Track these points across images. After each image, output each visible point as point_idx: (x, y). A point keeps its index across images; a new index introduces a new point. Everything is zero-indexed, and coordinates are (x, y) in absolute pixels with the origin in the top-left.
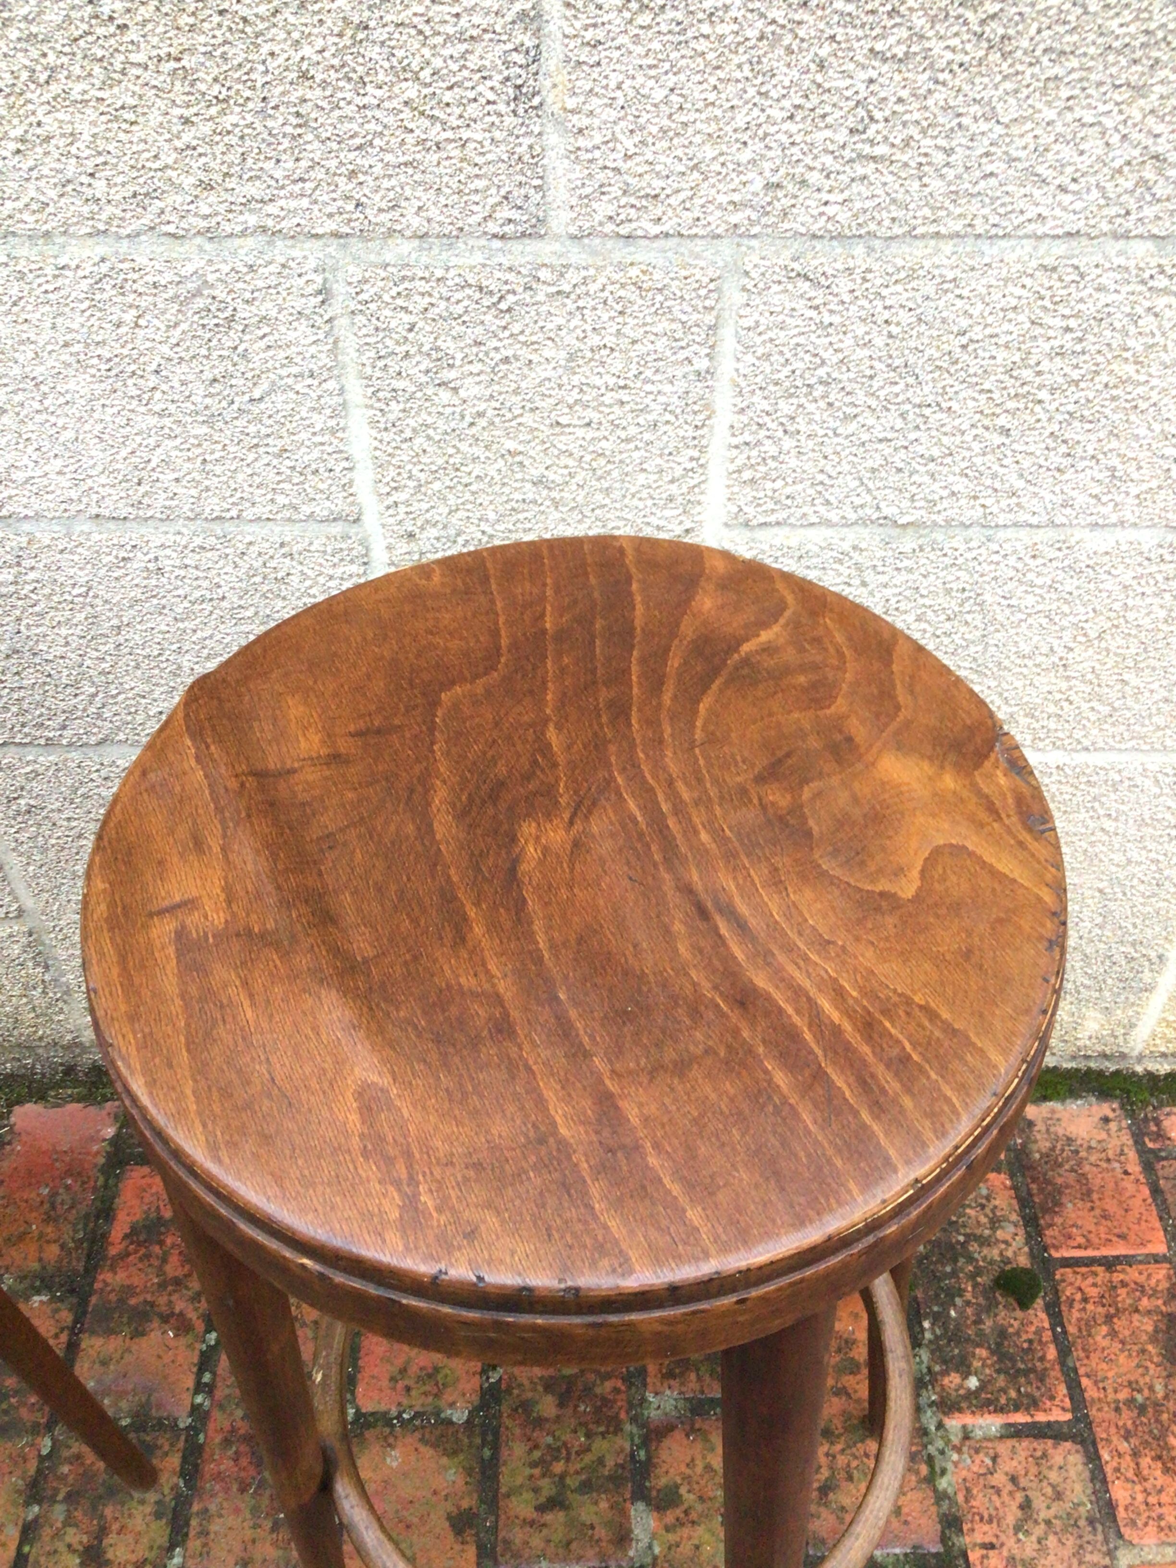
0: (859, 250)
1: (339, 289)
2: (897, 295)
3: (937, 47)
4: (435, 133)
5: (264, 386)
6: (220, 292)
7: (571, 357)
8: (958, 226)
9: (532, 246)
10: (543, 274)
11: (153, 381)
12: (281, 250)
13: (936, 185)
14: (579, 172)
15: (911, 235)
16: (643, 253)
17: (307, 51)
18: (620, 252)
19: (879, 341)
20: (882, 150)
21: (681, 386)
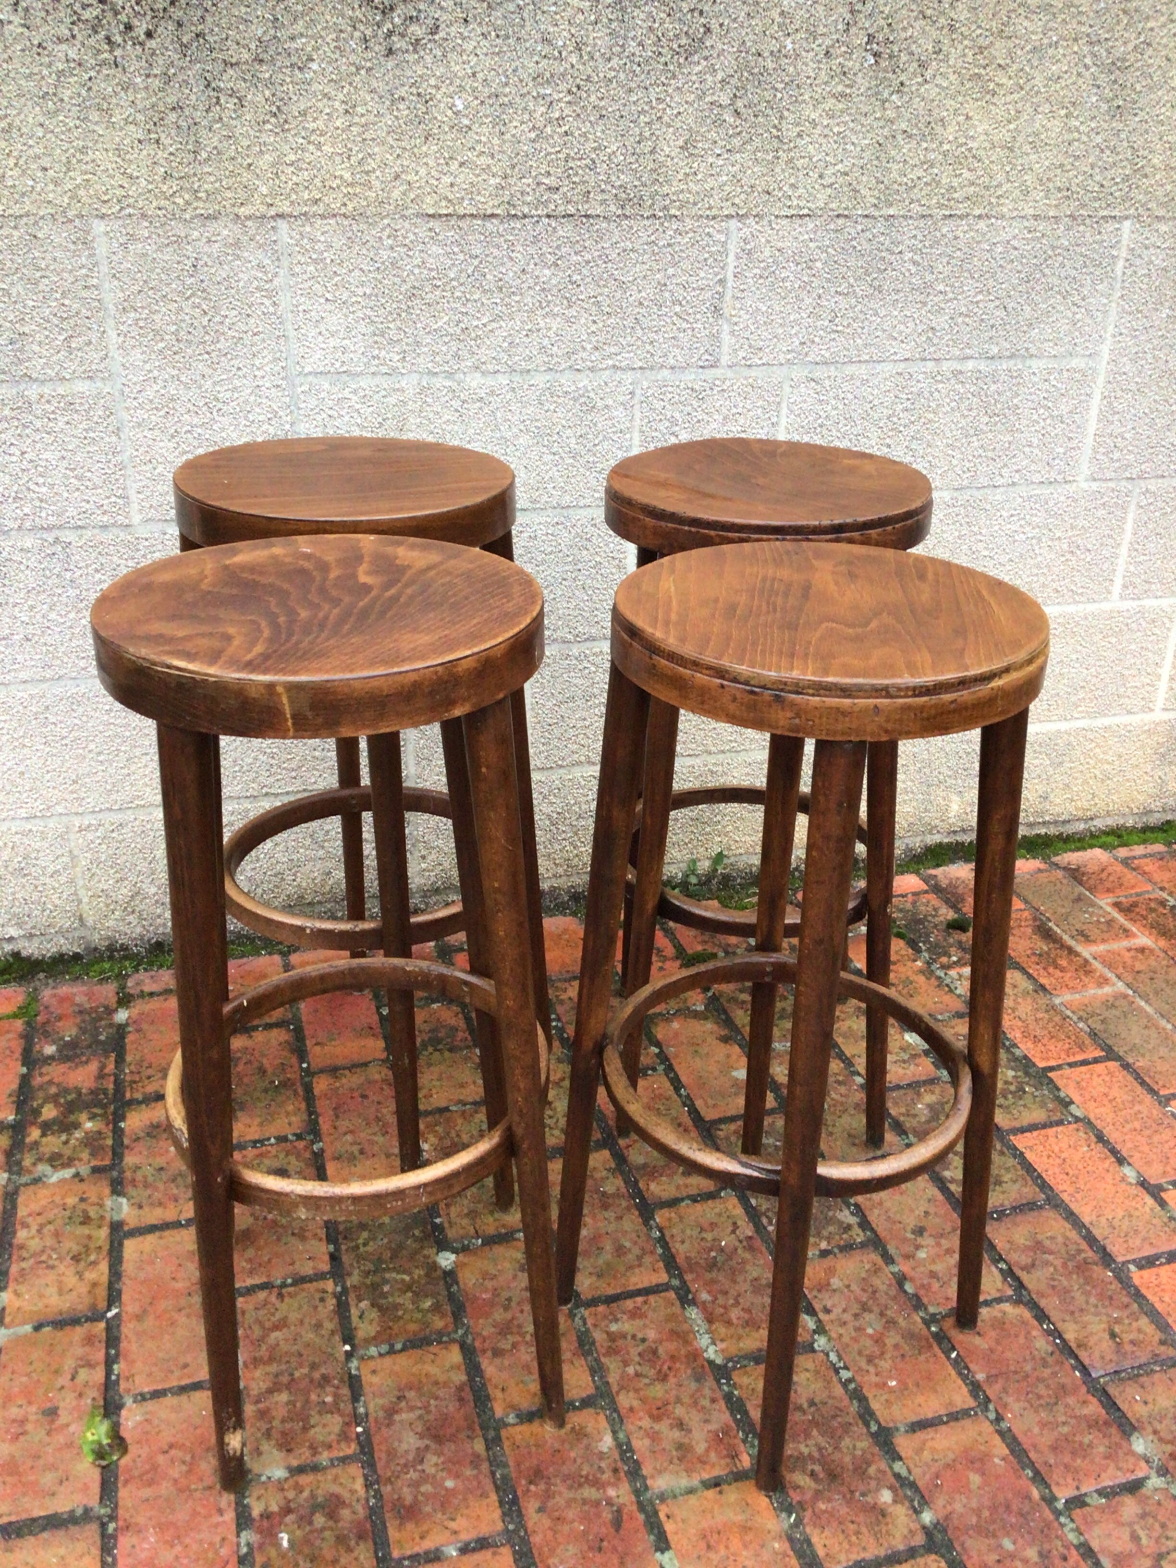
0: (832, 368)
1: (638, 392)
2: (846, 387)
3: (857, 290)
4: (685, 325)
5: (601, 437)
6: (592, 395)
7: (725, 419)
8: (867, 357)
9: (713, 371)
10: (717, 382)
11: (556, 437)
12: (619, 375)
13: (859, 341)
14: (733, 340)
15: (851, 361)
16: (754, 372)
17: (643, 294)
18: (746, 372)
19: (841, 407)
20: (840, 328)
21: (766, 430)
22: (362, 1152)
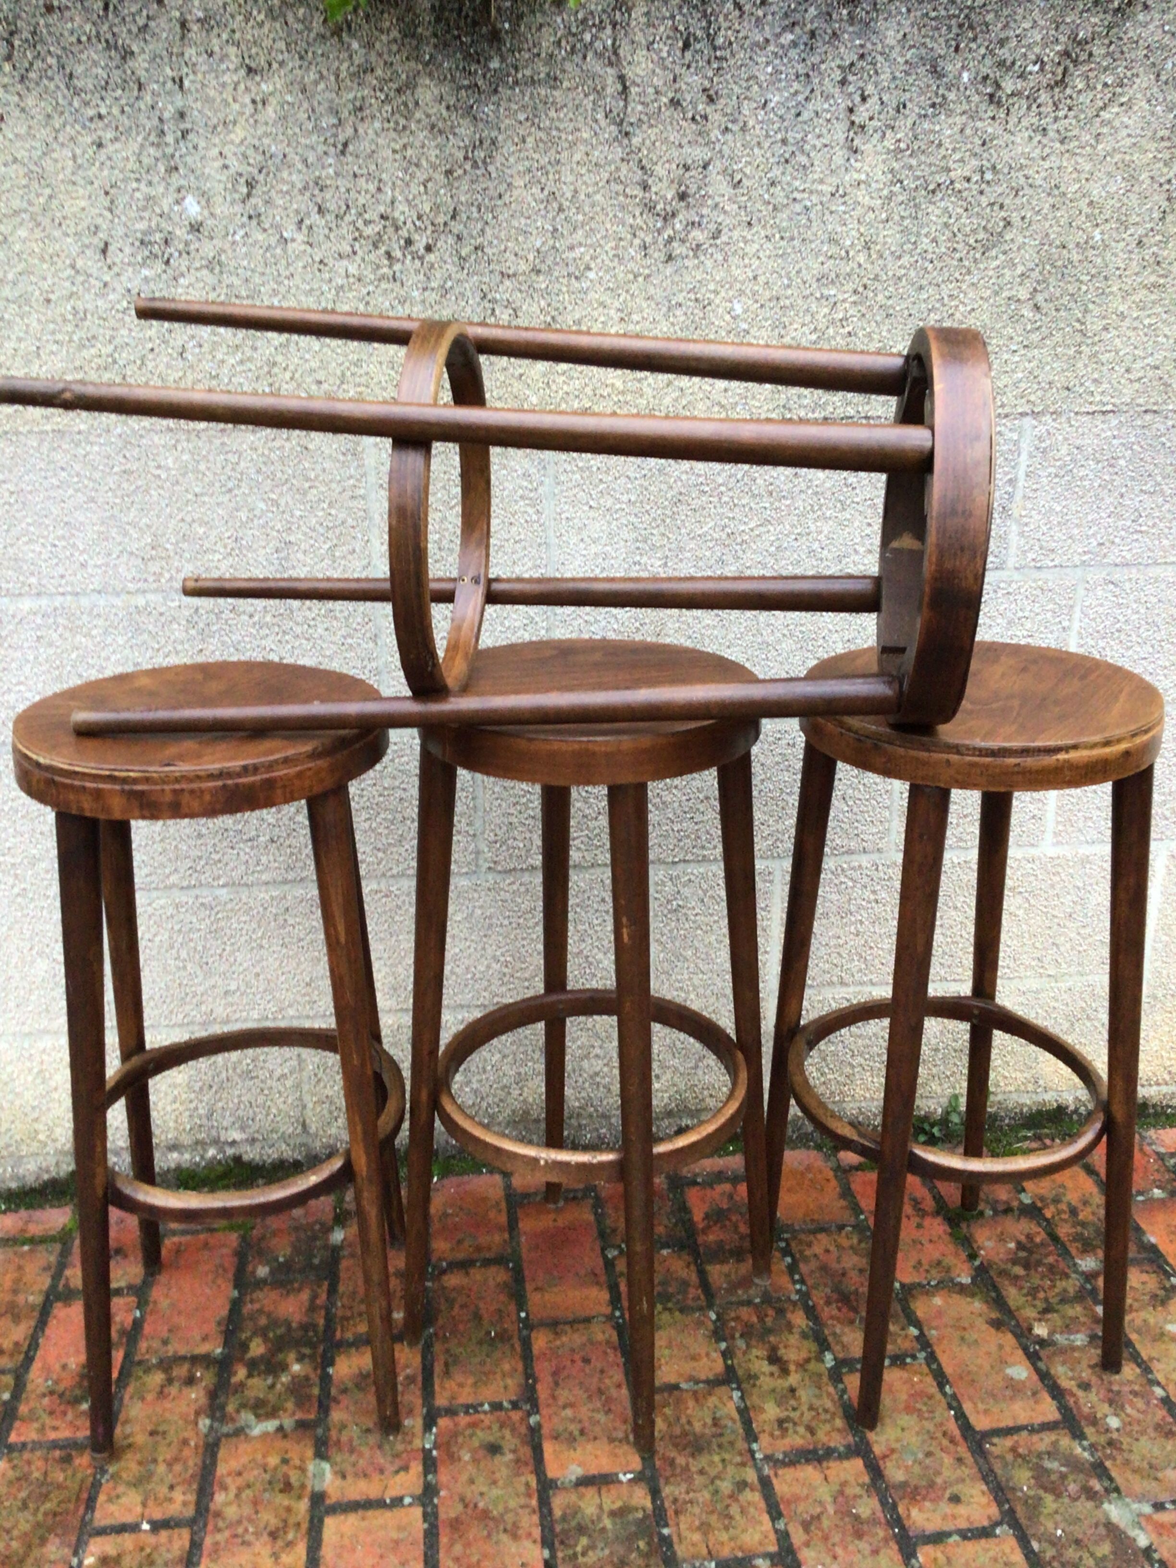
0: (1134, 570)
2: (1150, 589)
3: (1165, 487)
7: (1009, 623)
9: (998, 573)
10: (1002, 585)
11: (821, 642)
13: (1165, 542)
14: (1023, 542)
15: (1156, 563)
16: (1043, 575)
18: (1036, 574)
19: (1143, 611)
20: (1144, 528)
21: (1056, 634)
22: (582, 1432)
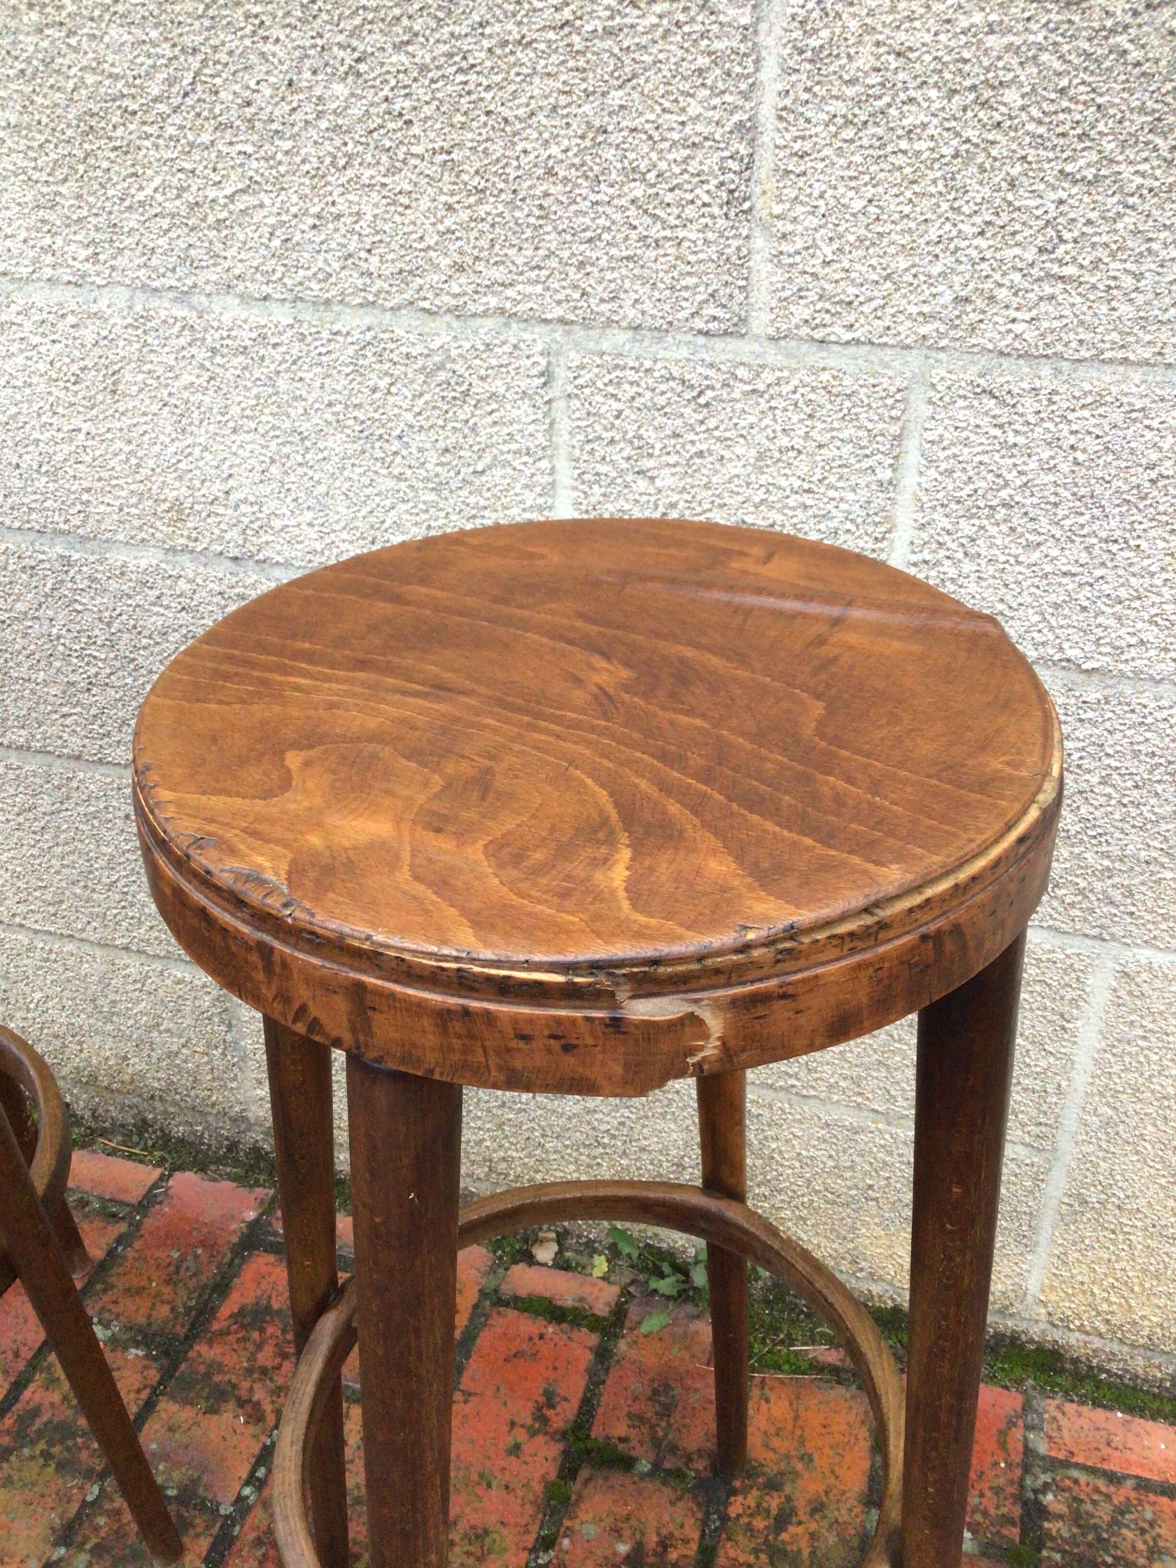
0: (1046, 370)
1: (561, 373)
2: (1084, 420)
3: (1127, 171)
4: (656, 231)
5: (487, 459)
6: (460, 368)
7: (761, 457)
8: (1147, 354)
9: (733, 344)
10: (741, 372)
11: (396, 445)
12: (514, 333)
13: (1125, 310)
14: (780, 276)
15: (1098, 359)
16: (834, 359)
17: (554, 150)
18: (816, 357)
19: (1065, 467)
20: (1070, 270)
21: (863, 494)
